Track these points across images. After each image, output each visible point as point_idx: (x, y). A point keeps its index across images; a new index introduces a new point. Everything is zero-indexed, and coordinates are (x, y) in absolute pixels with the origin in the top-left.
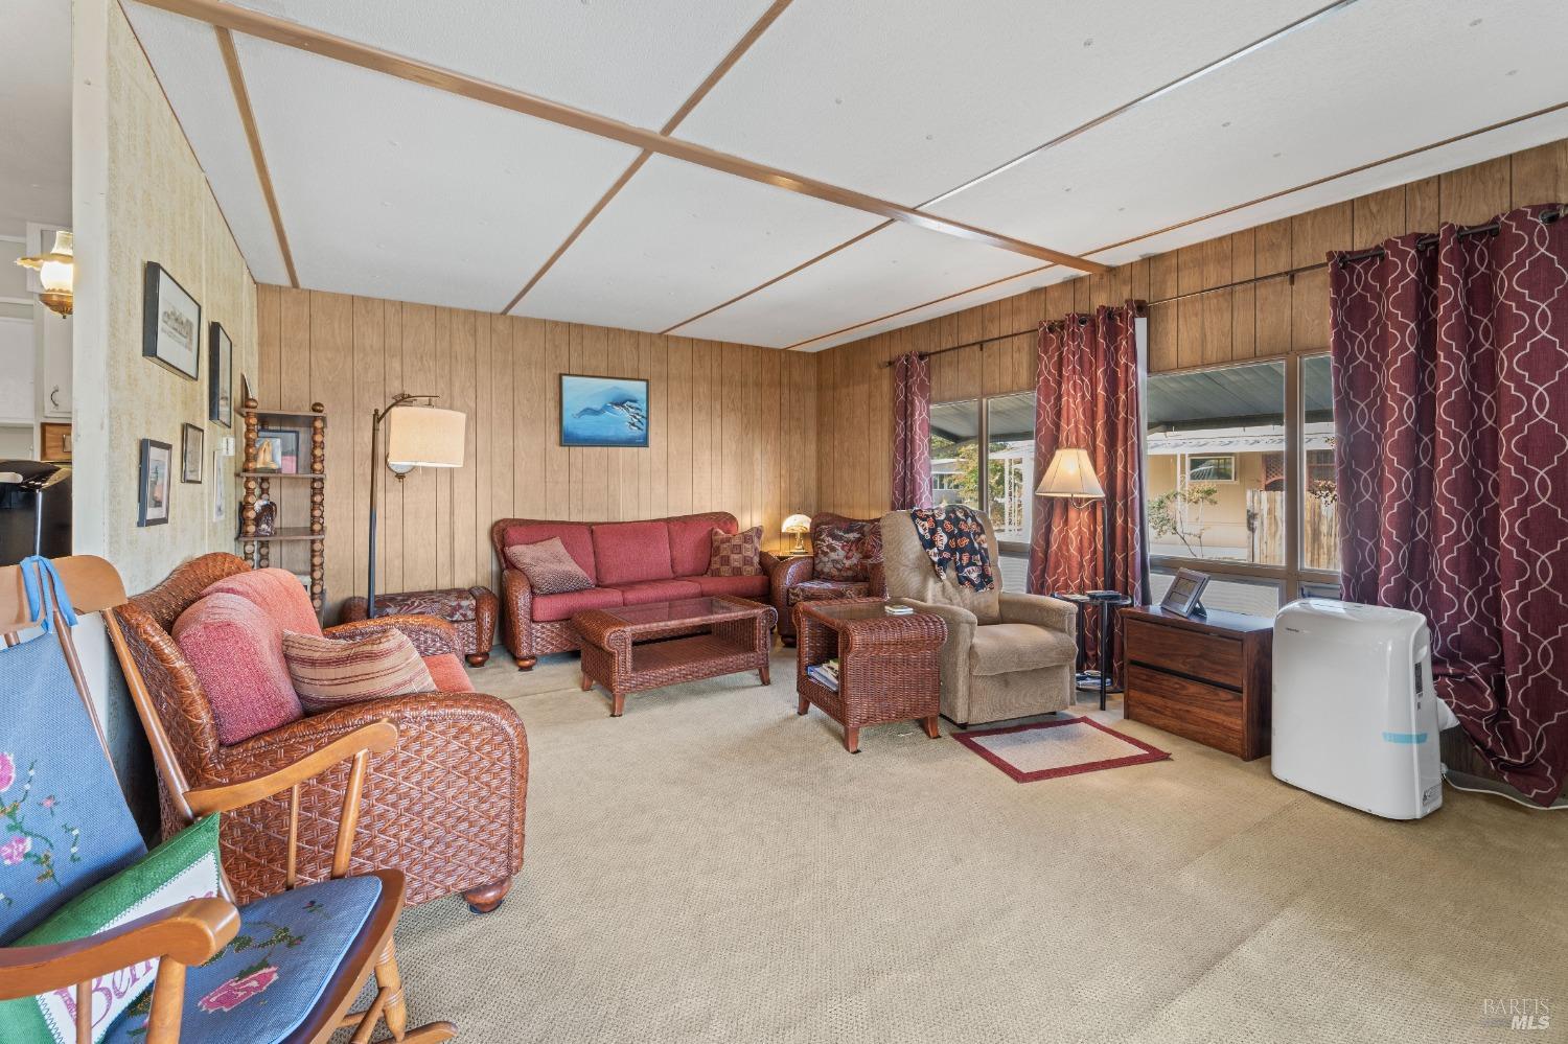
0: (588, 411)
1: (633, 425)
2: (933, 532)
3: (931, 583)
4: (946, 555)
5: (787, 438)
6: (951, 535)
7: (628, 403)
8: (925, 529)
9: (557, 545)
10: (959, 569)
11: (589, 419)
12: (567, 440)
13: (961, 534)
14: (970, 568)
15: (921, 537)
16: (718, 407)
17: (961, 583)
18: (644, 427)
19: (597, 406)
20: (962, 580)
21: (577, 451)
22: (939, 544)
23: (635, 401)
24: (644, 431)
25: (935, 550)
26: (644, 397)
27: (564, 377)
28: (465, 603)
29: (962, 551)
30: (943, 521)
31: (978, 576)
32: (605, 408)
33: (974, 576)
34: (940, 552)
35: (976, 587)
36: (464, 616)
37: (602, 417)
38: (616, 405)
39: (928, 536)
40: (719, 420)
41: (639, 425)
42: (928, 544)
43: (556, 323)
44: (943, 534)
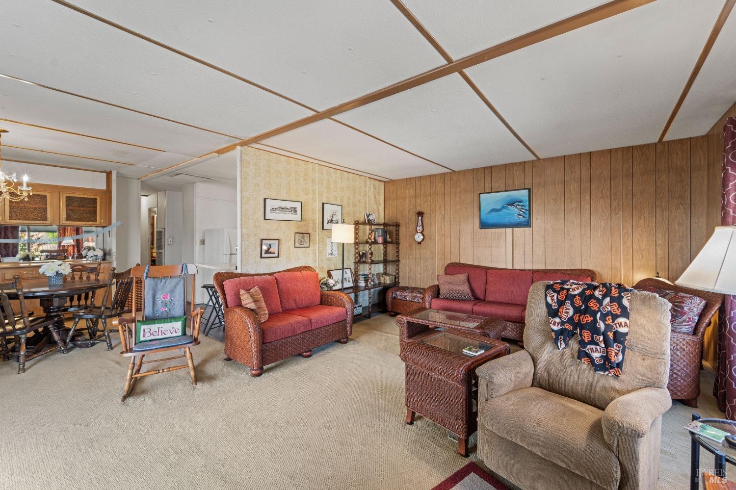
0: (493, 210)
1: (520, 215)
2: (561, 303)
3: (549, 347)
4: (569, 327)
5: (665, 213)
6: (577, 310)
7: (517, 203)
8: (553, 300)
9: (463, 277)
10: (582, 343)
11: (494, 214)
12: (484, 225)
13: (587, 311)
14: (594, 347)
15: (548, 306)
16: (588, 198)
17: (579, 358)
18: (527, 216)
19: (498, 207)
20: (582, 354)
21: (489, 231)
22: (564, 316)
23: (521, 202)
24: (527, 218)
25: (557, 320)
26: (527, 198)
27: (481, 195)
28: (419, 295)
29: (583, 327)
30: (574, 296)
31: (602, 357)
32: (503, 207)
33: (596, 355)
34: (562, 323)
35: (597, 368)
36: (418, 300)
37: (501, 213)
38: (510, 205)
39: (555, 306)
40: (588, 207)
41: (524, 215)
42: (553, 313)
43: (478, 169)
44: (570, 307)
